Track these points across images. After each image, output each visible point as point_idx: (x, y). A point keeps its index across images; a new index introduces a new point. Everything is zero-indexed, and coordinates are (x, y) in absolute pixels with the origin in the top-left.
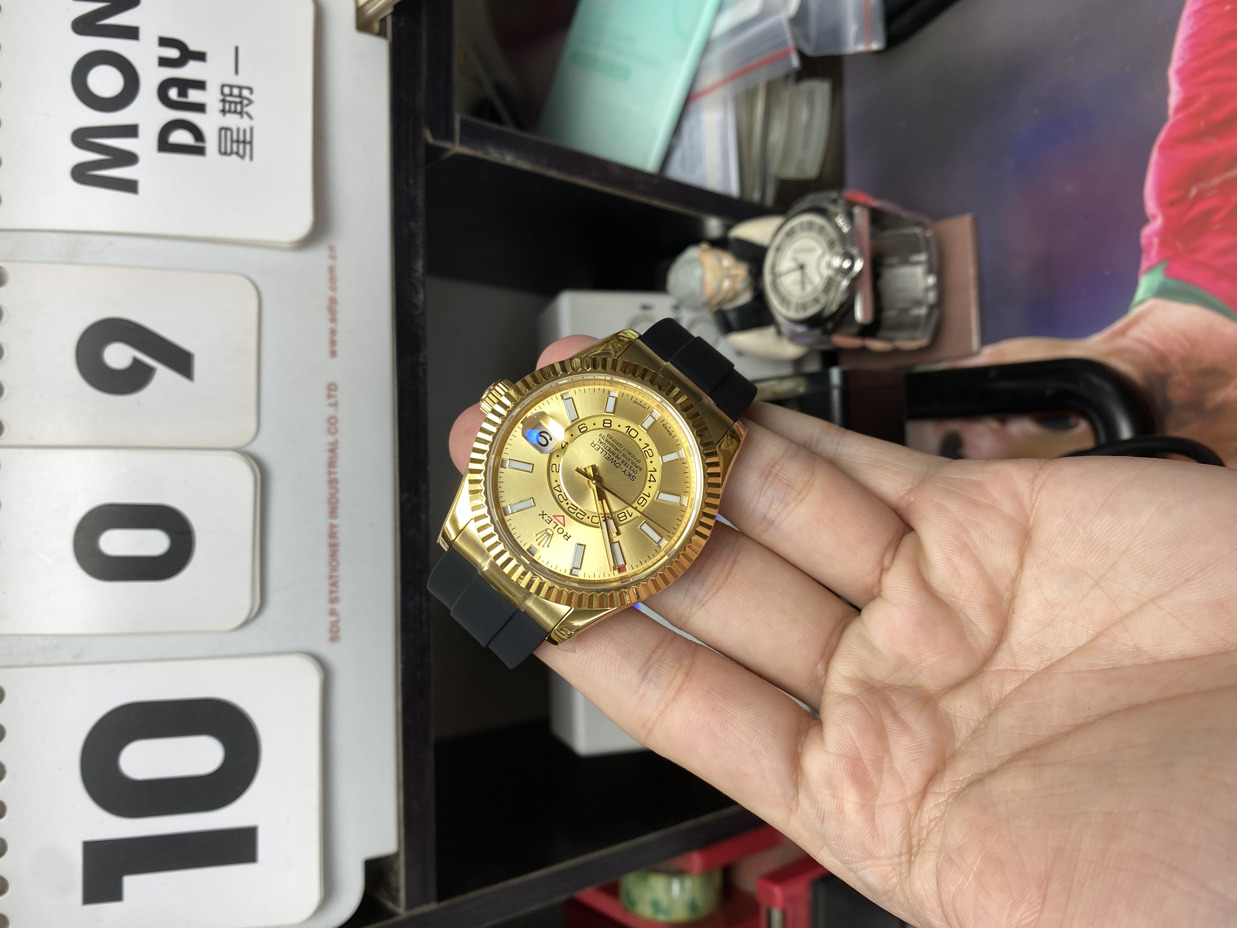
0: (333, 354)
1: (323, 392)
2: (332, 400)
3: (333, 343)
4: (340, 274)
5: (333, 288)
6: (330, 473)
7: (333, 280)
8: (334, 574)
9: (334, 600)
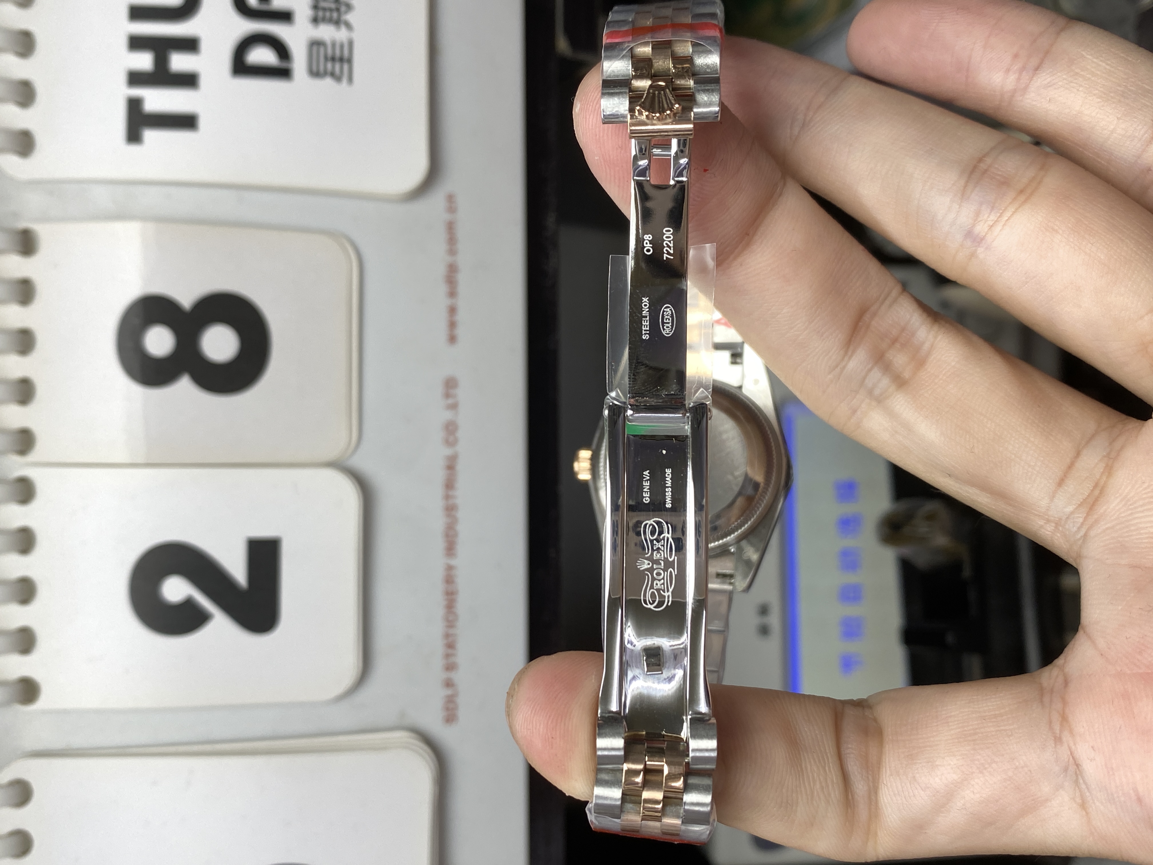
0: (452, 339)
1: (439, 390)
2: (450, 401)
3: (452, 325)
4: (461, 233)
5: (452, 251)
6: (447, 497)
7: (452, 240)
8: (451, 631)
9: (450, 667)
